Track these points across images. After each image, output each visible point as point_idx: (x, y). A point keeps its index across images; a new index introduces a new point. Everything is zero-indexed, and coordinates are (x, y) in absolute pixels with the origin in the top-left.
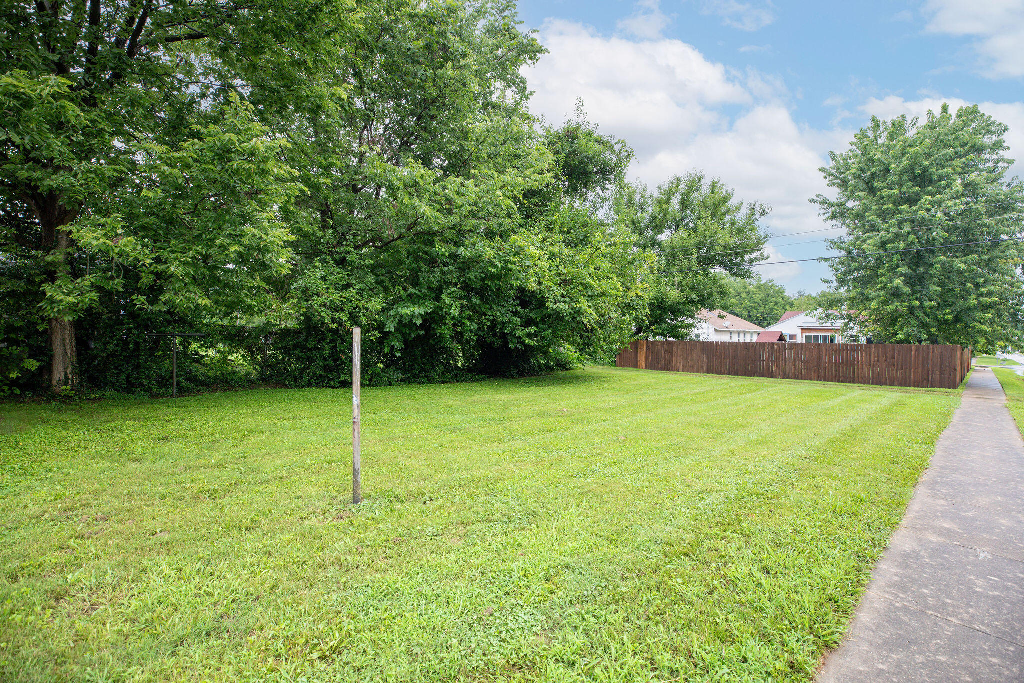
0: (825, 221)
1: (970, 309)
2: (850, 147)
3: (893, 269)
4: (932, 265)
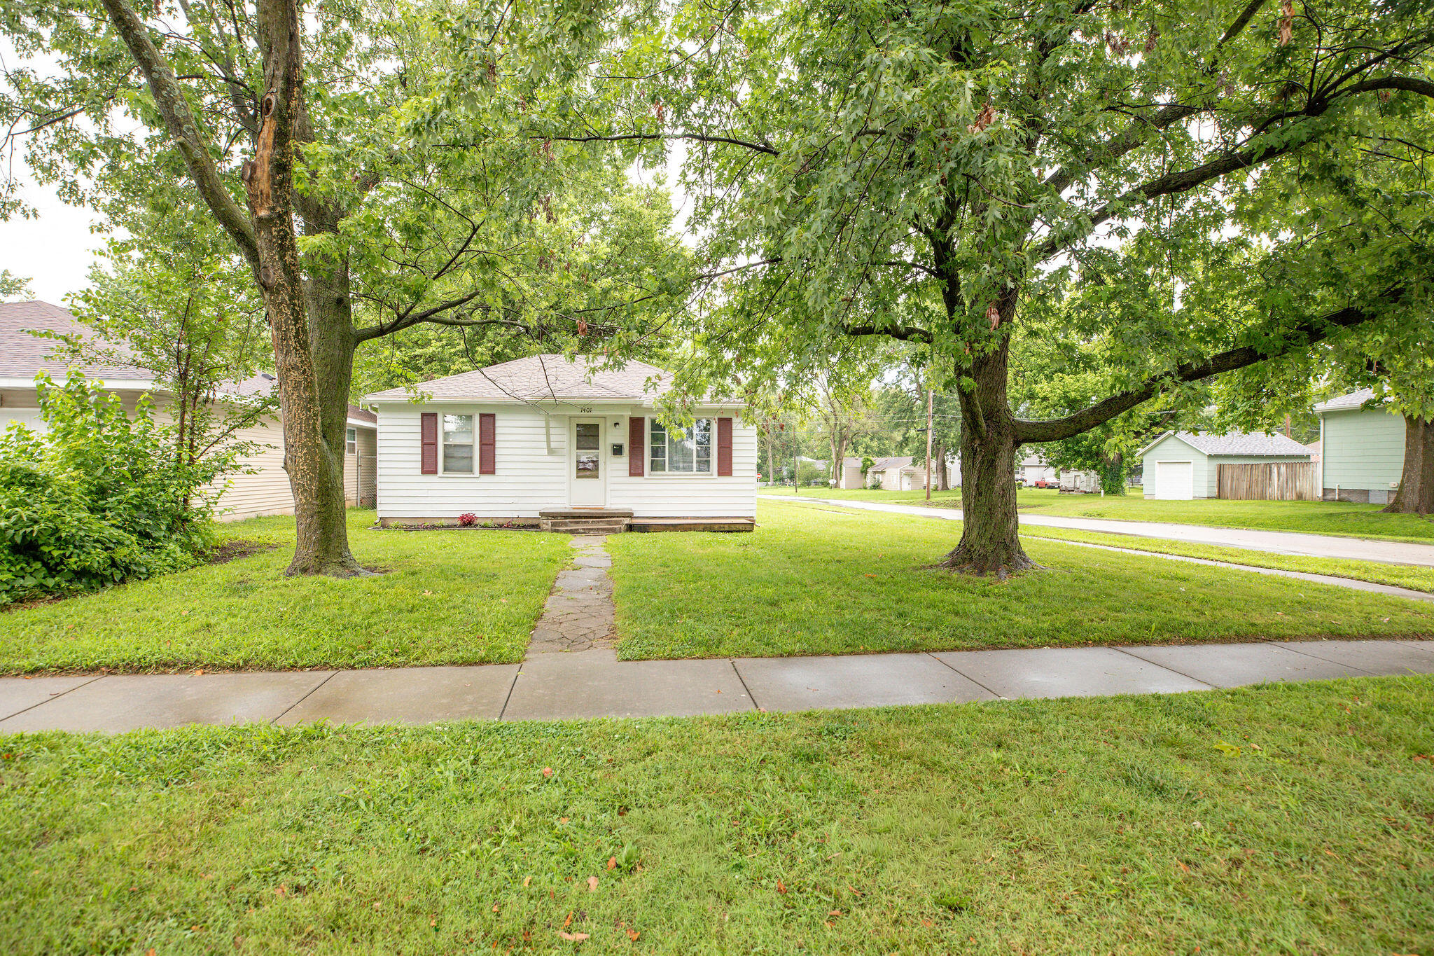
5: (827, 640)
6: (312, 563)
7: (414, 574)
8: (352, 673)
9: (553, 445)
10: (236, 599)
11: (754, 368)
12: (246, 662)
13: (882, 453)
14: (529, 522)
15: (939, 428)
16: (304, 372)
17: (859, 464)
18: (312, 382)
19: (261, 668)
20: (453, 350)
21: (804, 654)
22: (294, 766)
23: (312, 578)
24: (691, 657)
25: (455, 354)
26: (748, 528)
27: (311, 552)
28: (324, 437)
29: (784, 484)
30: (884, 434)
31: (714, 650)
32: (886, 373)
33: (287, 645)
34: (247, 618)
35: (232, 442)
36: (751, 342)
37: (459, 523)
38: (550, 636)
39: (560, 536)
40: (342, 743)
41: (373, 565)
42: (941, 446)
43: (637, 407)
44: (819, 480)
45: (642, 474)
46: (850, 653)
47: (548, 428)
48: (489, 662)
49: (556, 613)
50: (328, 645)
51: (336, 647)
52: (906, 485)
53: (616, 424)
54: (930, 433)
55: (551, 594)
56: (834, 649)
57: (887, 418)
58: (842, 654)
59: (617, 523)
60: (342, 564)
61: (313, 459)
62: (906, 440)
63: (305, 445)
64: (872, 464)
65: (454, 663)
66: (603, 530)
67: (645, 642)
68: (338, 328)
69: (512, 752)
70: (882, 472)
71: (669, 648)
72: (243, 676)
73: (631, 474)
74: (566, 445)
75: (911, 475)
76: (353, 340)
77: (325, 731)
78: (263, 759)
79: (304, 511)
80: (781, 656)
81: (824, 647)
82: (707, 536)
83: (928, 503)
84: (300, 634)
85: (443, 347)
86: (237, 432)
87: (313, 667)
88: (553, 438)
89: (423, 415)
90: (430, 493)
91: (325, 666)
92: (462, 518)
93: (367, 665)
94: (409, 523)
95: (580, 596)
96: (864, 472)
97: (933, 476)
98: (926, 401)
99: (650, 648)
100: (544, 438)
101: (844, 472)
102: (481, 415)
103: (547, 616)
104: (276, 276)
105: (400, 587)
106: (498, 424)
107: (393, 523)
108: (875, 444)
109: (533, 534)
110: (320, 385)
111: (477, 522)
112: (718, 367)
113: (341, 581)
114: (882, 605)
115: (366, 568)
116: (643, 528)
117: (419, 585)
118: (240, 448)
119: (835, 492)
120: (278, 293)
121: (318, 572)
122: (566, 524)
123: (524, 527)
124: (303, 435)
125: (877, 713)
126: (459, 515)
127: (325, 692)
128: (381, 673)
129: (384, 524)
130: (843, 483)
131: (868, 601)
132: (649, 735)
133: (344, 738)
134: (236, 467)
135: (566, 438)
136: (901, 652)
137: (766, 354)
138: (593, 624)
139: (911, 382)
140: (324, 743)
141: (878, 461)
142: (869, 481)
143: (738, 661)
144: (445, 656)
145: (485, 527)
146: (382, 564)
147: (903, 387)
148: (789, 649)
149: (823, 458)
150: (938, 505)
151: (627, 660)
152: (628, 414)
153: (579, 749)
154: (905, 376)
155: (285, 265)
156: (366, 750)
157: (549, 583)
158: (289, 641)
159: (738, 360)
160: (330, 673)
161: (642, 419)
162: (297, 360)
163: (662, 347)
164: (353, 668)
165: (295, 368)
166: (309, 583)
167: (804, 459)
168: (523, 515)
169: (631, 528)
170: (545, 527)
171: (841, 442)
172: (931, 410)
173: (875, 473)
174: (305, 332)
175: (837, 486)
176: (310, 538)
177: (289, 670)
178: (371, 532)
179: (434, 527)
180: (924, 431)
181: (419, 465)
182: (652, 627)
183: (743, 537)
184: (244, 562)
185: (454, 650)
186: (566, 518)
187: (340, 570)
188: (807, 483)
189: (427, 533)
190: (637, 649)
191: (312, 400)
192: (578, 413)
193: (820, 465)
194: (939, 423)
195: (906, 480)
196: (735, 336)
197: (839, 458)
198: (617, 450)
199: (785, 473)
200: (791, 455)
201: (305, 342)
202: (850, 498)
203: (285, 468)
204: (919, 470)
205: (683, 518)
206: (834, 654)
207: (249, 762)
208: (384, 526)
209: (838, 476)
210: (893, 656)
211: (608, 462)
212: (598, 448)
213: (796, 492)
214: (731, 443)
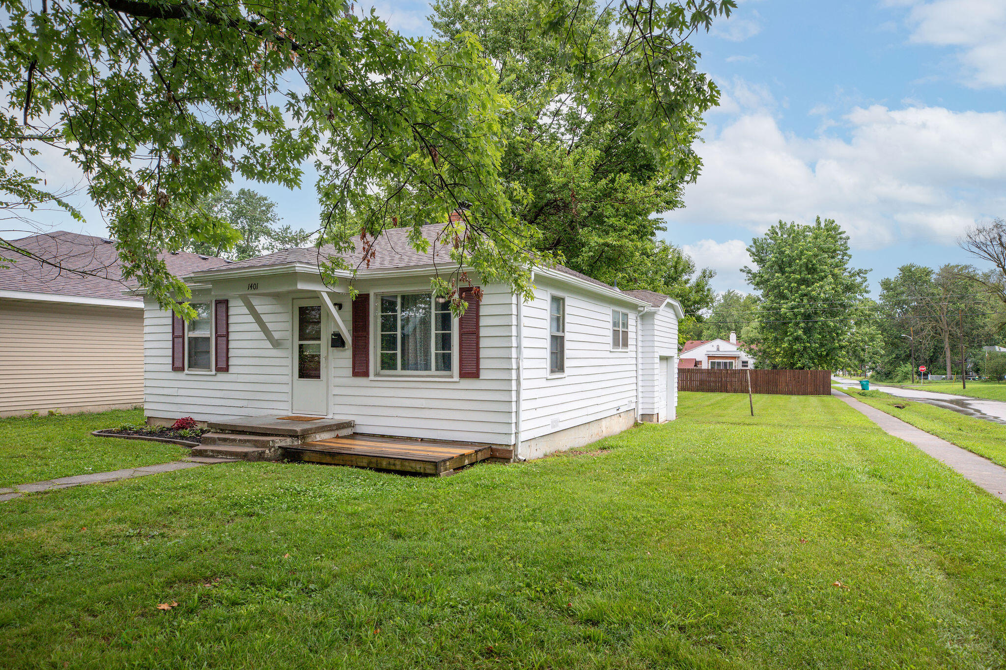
0: (748, 284)
1: (834, 349)
2: (765, 236)
3: (797, 324)
4: (817, 322)
9: (277, 335)
26: (430, 469)
29: (967, 378)
43: (362, 281)
45: (367, 374)
53: (337, 305)
59: (264, 444)
73: (355, 374)
74: (288, 335)
88: (277, 326)
102: (217, 302)
106: (231, 311)
129: (149, 422)
152: (351, 291)
161: (367, 297)
167: (999, 349)
181: (171, 361)
198: (338, 341)
211: (330, 357)
212: (319, 339)
213: (964, 387)
214: (477, 327)
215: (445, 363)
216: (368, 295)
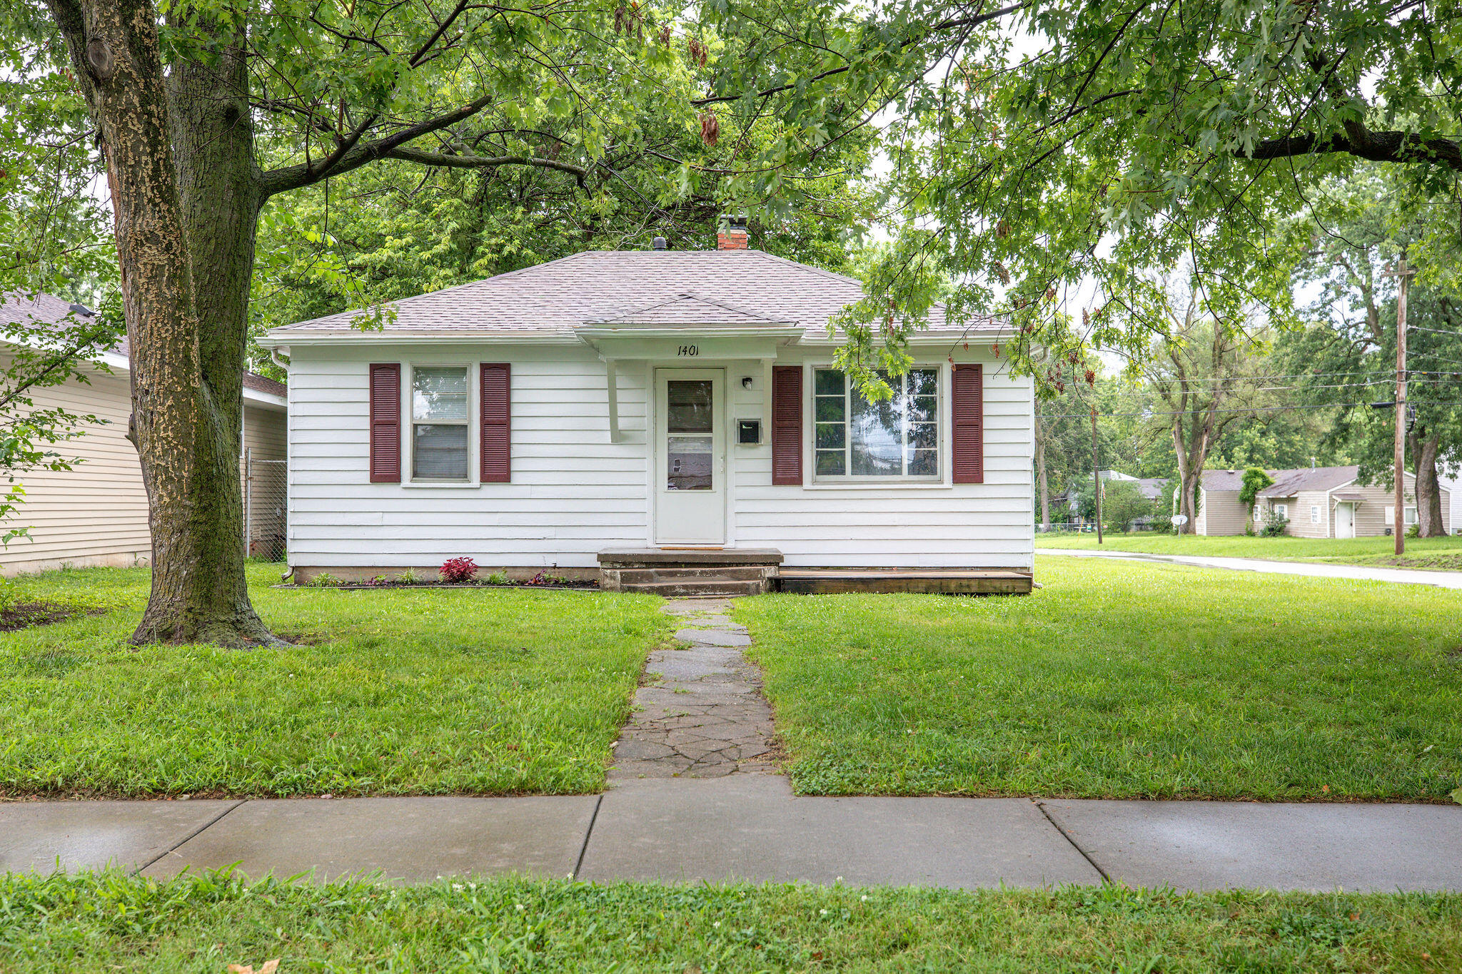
5: (1239, 770)
6: (180, 621)
7: (371, 645)
8: (273, 803)
9: (622, 423)
10: (42, 680)
11: (1036, 250)
12: (68, 780)
13: (1286, 460)
14: (577, 576)
15: (1419, 399)
16: (169, 247)
17: (1236, 483)
18: (182, 267)
19: (96, 793)
20: (426, 255)
21: (1193, 795)
22: (181, 942)
23: (184, 648)
24: (948, 792)
25: (430, 262)
26: (1021, 586)
27: (182, 597)
28: (205, 377)
29: (1073, 528)
30: (1293, 419)
31: (995, 781)
32: (1297, 287)
33: (144, 751)
34: (66, 709)
35: (23, 411)
36: (1029, 193)
37: (441, 577)
38: (649, 752)
39: (639, 599)
40: (269, 908)
41: (292, 632)
42: (1427, 442)
43: (789, 343)
44: (1148, 519)
45: (798, 481)
46: (1302, 799)
47: (612, 390)
48: (535, 791)
49: (658, 714)
50: (220, 752)
51: (239, 759)
52: (1345, 528)
53: (746, 380)
54: (1401, 411)
55: (641, 684)
56: (1263, 789)
57: (1299, 384)
58: (1281, 799)
59: (750, 576)
60: (236, 625)
61: (184, 418)
62: (1343, 431)
63: (169, 391)
64: (1267, 483)
65: (467, 791)
66: (724, 588)
67: (847, 762)
68: (229, 167)
69: (612, 930)
70: (1290, 500)
71: (899, 774)
72: (64, 805)
73: (777, 481)
74: (647, 423)
75: (1354, 505)
76: (256, 191)
77: (234, 886)
78: (121, 930)
79: (166, 519)
80: (1144, 797)
81: (1238, 783)
82: (937, 601)
83: (1399, 558)
84: (168, 735)
85: (406, 248)
86: (33, 392)
87: (196, 793)
88: (621, 410)
89: (374, 368)
90: (388, 519)
91: (218, 790)
92: (448, 567)
93: (299, 790)
94: (348, 578)
95: (699, 689)
96: (1248, 500)
97: (1409, 507)
98: (1391, 345)
99: (859, 773)
100: (605, 410)
101: (1203, 500)
102: (485, 368)
103: (638, 719)
104: (116, 58)
105: (348, 666)
106: (516, 383)
107: (316, 577)
108: (1270, 442)
109: (588, 596)
110: (196, 278)
111: (475, 576)
112: (960, 247)
113: (236, 654)
114: (1354, 715)
115: (281, 636)
116: (804, 586)
117: (384, 662)
118: (39, 422)
119: (1185, 541)
120: (120, 90)
121: (192, 638)
122: (649, 578)
123: (567, 584)
124: (167, 370)
125: (1402, 902)
126: (441, 561)
127: (222, 831)
128: (326, 804)
129: (300, 577)
130: (1201, 524)
131: (1315, 707)
132: (893, 914)
133: (271, 900)
134: (34, 458)
135: (647, 409)
136: (1421, 801)
137: (1061, 218)
138: (734, 734)
139: (1355, 306)
140: (234, 907)
141: (1278, 476)
142: (1260, 518)
143: (1050, 804)
144: (450, 777)
145: (492, 583)
146: (310, 631)
147: (1335, 316)
148: (1158, 784)
149: (1156, 473)
150: (1425, 564)
151: (814, 794)
152: (770, 358)
153: (750, 931)
154: (1340, 293)
155: (132, 35)
156: (318, 921)
157: (636, 665)
158: (147, 744)
159: (1002, 231)
160: (228, 803)
161: (798, 370)
162: (155, 223)
163: (828, 237)
164: (272, 795)
165: (151, 238)
166: (178, 656)
167: (1116, 476)
168: (563, 561)
169: (778, 585)
170: (608, 582)
171: (1196, 435)
172: (1403, 362)
173: (1273, 501)
174: (170, 168)
175: (1188, 529)
176: (177, 572)
177: (150, 796)
178: (277, 592)
179: (394, 584)
180: (1386, 408)
181: (366, 464)
182: (857, 738)
183: (1010, 603)
184: (53, 629)
185: (466, 767)
186: (649, 565)
187: (232, 636)
188: (1122, 526)
189: (383, 592)
190: (833, 774)
191: (182, 302)
192: (673, 357)
193: (1150, 489)
194: (1421, 391)
195: (1343, 517)
196: (997, 181)
197: (1193, 470)
198: (749, 433)
199: (1074, 506)
200: (1087, 469)
201: (171, 188)
202: (1219, 552)
203: (132, 437)
204: (1374, 493)
205: (883, 568)
206: (1263, 799)
207: (93, 934)
208: (299, 582)
209: (1191, 510)
210: (1402, 808)
211: (730, 458)
212: (710, 430)
213: (1100, 542)
214: (979, 416)
215: (925, 465)
216: (800, 368)
